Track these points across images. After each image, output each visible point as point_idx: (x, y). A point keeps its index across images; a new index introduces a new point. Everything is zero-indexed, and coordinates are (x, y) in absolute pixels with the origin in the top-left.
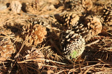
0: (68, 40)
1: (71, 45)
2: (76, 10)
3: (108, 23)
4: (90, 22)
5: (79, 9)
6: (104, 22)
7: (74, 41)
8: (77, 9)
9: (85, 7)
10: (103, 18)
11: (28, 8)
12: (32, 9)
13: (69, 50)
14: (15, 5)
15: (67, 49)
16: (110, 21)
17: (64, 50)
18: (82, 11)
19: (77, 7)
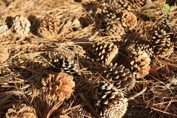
0: (106, 103)
1: (110, 110)
2: (113, 33)
3: (160, 56)
4: (134, 60)
5: (117, 31)
6: (153, 54)
7: (114, 104)
8: (114, 31)
9: (126, 26)
10: (153, 48)
11: (41, 32)
12: (48, 32)
13: (107, 115)
14: (21, 24)
15: (105, 114)
16: (162, 54)
17: (101, 114)
18: (122, 34)
19: (115, 27)
